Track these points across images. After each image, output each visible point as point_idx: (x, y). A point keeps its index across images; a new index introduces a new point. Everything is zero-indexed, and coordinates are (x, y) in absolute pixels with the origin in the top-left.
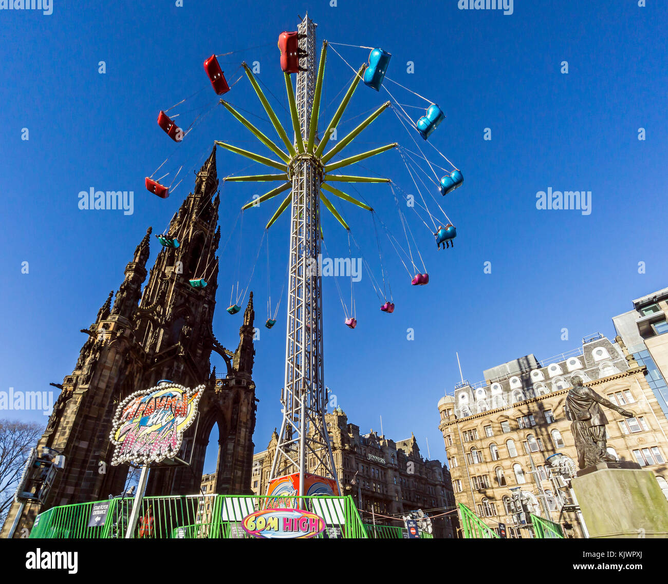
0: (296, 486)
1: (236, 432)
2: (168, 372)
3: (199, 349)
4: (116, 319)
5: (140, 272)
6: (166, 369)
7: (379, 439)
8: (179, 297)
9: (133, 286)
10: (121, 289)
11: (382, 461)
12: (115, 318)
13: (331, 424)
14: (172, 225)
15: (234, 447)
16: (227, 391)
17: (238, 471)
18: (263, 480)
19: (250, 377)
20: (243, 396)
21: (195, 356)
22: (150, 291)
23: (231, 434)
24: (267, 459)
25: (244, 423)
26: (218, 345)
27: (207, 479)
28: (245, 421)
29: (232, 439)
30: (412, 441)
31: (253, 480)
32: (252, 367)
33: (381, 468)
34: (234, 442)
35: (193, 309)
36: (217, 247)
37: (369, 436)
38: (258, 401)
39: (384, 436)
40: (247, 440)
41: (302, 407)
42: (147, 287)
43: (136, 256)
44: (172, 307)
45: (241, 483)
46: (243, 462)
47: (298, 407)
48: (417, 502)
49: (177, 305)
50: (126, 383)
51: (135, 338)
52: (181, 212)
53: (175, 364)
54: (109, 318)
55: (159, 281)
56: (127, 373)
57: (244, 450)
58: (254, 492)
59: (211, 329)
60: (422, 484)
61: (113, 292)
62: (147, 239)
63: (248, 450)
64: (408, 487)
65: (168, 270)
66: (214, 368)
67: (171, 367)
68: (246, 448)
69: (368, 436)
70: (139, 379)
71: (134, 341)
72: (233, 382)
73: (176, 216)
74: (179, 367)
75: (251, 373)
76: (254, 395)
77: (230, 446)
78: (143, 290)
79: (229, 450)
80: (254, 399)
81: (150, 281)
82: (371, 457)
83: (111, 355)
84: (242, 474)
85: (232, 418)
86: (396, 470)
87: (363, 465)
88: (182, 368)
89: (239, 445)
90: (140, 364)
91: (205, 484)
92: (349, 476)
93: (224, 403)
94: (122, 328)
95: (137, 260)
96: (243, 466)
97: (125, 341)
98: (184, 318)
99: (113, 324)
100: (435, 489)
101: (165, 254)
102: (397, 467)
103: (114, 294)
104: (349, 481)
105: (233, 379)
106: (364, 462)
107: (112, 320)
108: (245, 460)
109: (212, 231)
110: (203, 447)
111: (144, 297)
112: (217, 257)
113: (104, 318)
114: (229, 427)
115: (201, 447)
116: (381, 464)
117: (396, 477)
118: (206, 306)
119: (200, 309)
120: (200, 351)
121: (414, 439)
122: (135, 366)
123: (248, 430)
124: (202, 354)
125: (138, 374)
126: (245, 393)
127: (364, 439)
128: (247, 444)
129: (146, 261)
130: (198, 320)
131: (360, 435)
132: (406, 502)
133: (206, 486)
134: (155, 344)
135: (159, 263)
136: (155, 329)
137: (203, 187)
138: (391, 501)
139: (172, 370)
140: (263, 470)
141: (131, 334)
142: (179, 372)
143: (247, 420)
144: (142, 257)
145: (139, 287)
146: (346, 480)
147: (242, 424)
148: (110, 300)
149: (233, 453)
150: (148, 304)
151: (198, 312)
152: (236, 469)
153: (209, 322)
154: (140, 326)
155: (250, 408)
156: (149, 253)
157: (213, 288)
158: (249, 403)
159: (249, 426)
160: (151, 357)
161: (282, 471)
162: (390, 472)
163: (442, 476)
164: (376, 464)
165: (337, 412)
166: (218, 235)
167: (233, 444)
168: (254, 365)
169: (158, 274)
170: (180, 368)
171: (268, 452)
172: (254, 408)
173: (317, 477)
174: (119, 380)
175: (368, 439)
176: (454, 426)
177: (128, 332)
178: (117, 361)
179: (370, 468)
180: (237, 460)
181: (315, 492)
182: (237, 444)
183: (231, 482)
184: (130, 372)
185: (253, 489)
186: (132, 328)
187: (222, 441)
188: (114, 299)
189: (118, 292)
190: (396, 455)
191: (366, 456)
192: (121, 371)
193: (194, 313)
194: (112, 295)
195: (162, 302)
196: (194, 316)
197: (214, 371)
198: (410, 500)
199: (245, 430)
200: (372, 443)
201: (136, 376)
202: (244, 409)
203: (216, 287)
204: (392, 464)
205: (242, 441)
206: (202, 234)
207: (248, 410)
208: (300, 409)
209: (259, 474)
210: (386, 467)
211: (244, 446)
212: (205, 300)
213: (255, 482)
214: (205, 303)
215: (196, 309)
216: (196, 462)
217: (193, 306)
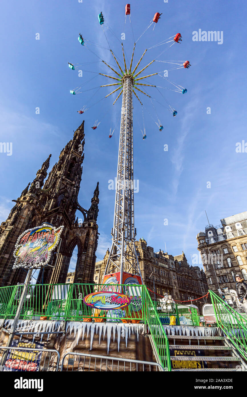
0: (118, 279)
1: (87, 250)
2: (54, 220)
3: (71, 209)
4: (30, 195)
5: (43, 173)
6: (53, 219)
7: (165, 255)
8: (62, 185)
9: (40, 180)
10: (34, 181)
11: (167, 266)
12: (29, 195)
13: (138, 246)
14: (61, 153)
15: (85, 258)
16: (83, 229)
17: (87, 271)
18: (101, 276)
19: (96, 222)
20: (91, 231)
21: (68, 212)
22: (48, 182)
23: (85, 251)
24: (103, 264)
25: (91, 245)
26: (80, 207)
27: (71, 275)
28: (92, 244)
29: (84, 254)
30: (183, 256)
31: (95, 276)
33: (166, 270)
34: (86, 255)
35: (68, 190)
36: (82, 163)
37: (159, 253)
38: (99, 234)
39: (167, 253)
40: (92, 255)
41: (122, 237)
42: (47, 181)
43: (43, 167)
44: (58, 189)
45: (88, 277)
46: (90, 266)
47: (120, 237)
48: (187, 290)
49: (61, 188)
50: (32, 225)
51: (38, 204)
52: (66, 148)
53: (58, 216)
54: (27, 195)
55: (53, 177)
56: (33, 221)
57: (91, 260)
58: (95, 282)
59: (77, 199)
60: (189, 279)
61: (30, 183)
62: (49, 159)
64: (182, 281)
65: (58, 173)
66: (78, 218)
67: (55, 217)
68: (92, 259)
69: (158, 253)
70: (39, 223)
71: (38, 205)
72: (87, 225)
73: (63, 149)
74: (59, 218)
75: (96, 220)
76: (97, 231)
77: (83, 257)
78: (45, 181)
79: (83, 259)
80: (97, 233)
81: (49, 178)
82: (160, 264)
83: (26, 212)
84: (89, 272)
85: (85, 243)
86: (174, 271)
87: (156, 268)
88: (61, 218)
89: (88, 256)
90: (40, 216)
91: (69, 278)
92: (148, 274)
93: (81, 235)
94: (32, 199)
95: (43, 169)
96: (90, 268)
97: (33, 205)
98: (64, 195)
99: (28, 197)
100: (197, 282)
101: (57, 166)
102: (175, 270)
104: (148, 277)
105: (86, 223)
106: (156, 267)
107: (28, 195)
108: (91, 265)
109: (80, 156)
110: (69, 257)
111: (45, 185)
112: (82, 167)
113: (25, 195)
114: (83, 248)
116: (166, 268)
117: (174, 275)
118: (75, 189)
119: (72, 190)
120: (71, 210)
121: (184, 255)
122: (37, 217)
123: (93, 249)
124: (72, 211)
125: (38, 221)
126: (93, 230)
127: (156, 254)
128: (92, 257)
129: (47, 169)
130: (71, 195)
131: (154, 252)
132: (181, 289)
133: (70, 278)
134: (49, 206)
135: (53, 170)
136: (49, 199)
137: (77, 137)
138: (172, 289)
139: (56, 219)
140: (101, 270)
141: (37, 202)
142: (59, 220)
143: (93, 244)
144: (45, 167)
145: (43, 180)
146: (146, 276)
147: (90, 246)
148: (28, 186)
149: (85, 261)
150: (46, 188)
151: (71, 192)
153: (76, 196)
154: (41, 198)
156: (49, 165)
157: (79, 180)
158: (94, 235)
159: (94, 247)
160: (45, 213)
161: (111, 271)
162: (172, 273)
163: (201, 275)
164: (163, 268)
165: (141, 240)
166: (83, 157)
167: (85, 256)
168: (98, 217)
169: (53, 175)
170: (60, 218)
171: (104, 261)
172: (97, 237)
173: (130, 274)
174: (29, 224)
175: (158, 255)
176: (206, 248)
177: (35, 201)
178: (28, 215)
179: (160, 270)
180: (87, 265)
181: (129, 282)
182: (87, 256)
183: (83, 277)
184: (34, 220)
186: (38, 199)
187: (79, 255)
188: (30, 186)
189: (32, 183)
190: (174, 263)
191: (158, 264)
192: (30, 219)
194: (29, 184)
195: (54, 186)
196: (68, 193)
197: (77, 219)
198: (183, 288)
199: (91, 249)
200: (160, 257)
201: (37, 222)
202: (92, 238)
203: (81, 180)
204: (172, 268)
205: (90, 254)
206: (75, 157)
207: (94, 239)
208: (121, 238)
209: (98, 272)
210: (169, 270)
211: (91, 258)
212: (75, 186)
213: (96, 277)
214: (74, 187)
215: (70, 190)
216: (64, 266)
217: (68, 189)
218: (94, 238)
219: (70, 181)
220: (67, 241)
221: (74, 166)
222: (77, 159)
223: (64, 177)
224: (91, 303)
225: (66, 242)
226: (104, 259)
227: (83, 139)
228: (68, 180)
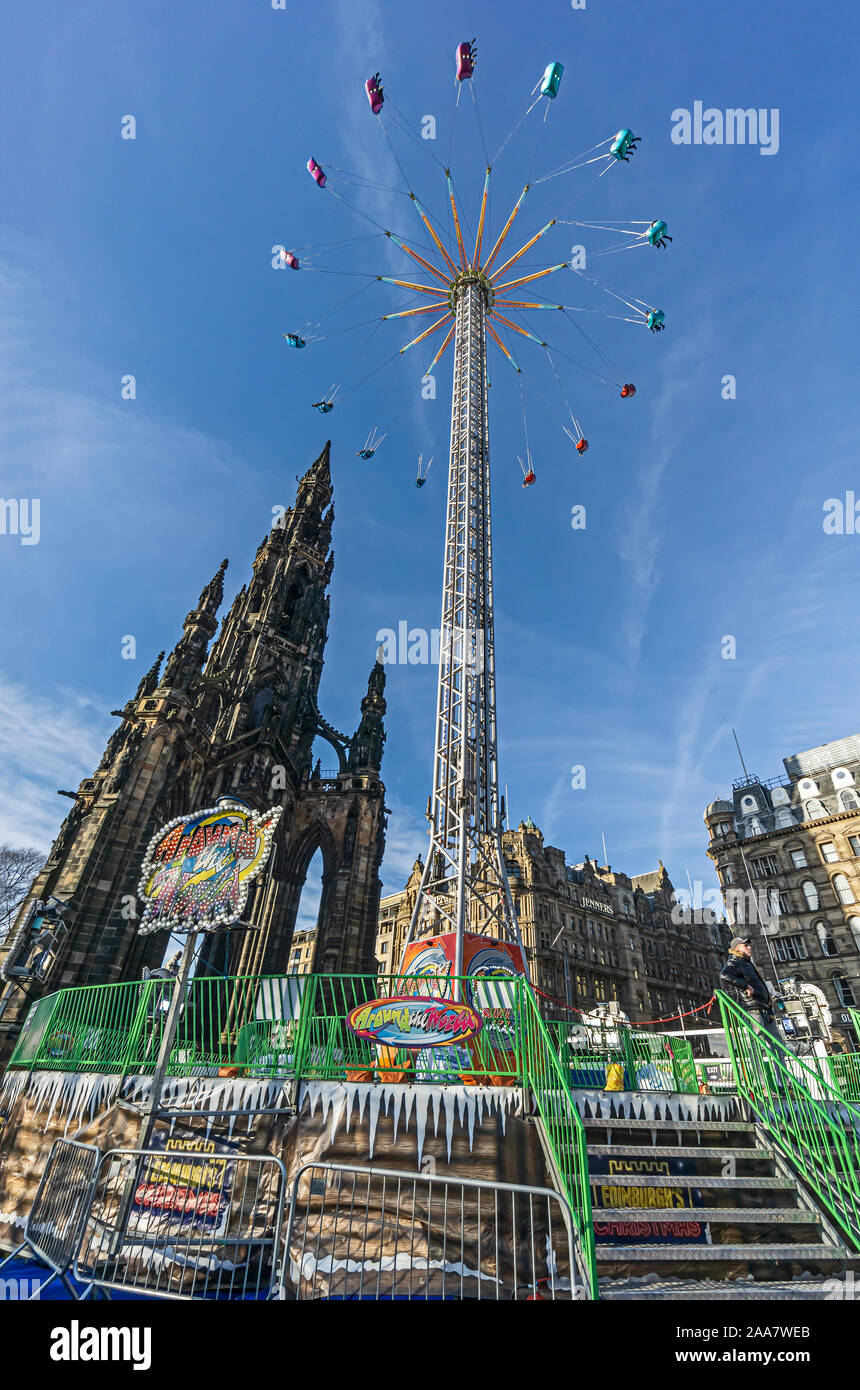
0: (449, 954)
1: (352, 863)
2: (244, 770)
3: (297, 734)
4: (167, 694)
5: (206, 623)
6: (240, 766)
7: (602, 872)
8: (266, 657)
9: (195, 645)
10: (176, 649)
11: (608, 909)
12: (164, 693)
13: (515, 847)
14: (259, 553)
15: (348, 887)
16: (338, 797)
17: (354, 928)
18: (397, 941)
19: (377, 775)
20: (364, 804)
21: (288, 745)
22: (221, 650)
23: (346, 867)
24: (405, 905)
25: (366, 848)
26: (326, 726)
27: (302, 939)
28: (367, 845)
29: (344, 874)
30: (662, 876)
31: (379, 940)
32: (380, 760)
33: (606, 921)
34: (348, 880)
35: (287, 675)
36: (328, 582)
37: (582, 867)
38: (390, 812)
39: (610, 867)
40: (370, 876)
41: (461, 825)
42: (216, 644)
43: (204, 601)
44: (254, 672)
45: (358, 948)
46: (363, 912)
47: (453, 826)
48: (674, 981)
49: (262, 668)
50: (176, 788)
51: (194, 720)
52: (274, 535)
53: (256, 757)
54: (156, 693)
55: (236, 634)
56: (179, 774)
57: (365, 894)
58: (380, 961)
59: (315, 702)
60: (682, 949)
61: (163, 653)
62: (220, 576)
63: (371, 893)
64: (657, 954)
65: (253, 618)
66: (319, 762)
67: (248, 762)
68: (369, 890)
69: (580, 867)
70: (197, 783)
71: (193, 726)
72: (348, 785)
73: (266, 540)
74: (261, 762)
75: (378, 768)
76: (383, 803)
77: (342, 886)
78: (210, 649)
79: (340, 891)
80: (383, 809)
81: (222, 635)
82: (586, 902)
83: (155, 747)
84: (361, 931)
85: (346, 841)
86: (632, 925)
87: (574, 915)
88: (267, 764)
89: (355, 883)
90: (201, 760)
91: (299, 947)
92: (548, 935)
93: (333, 817)
94: (175, 706)
95: (203, 608)
96: (361, 919)
97: (179, 725)
98: (274, 688)
99: (162, 701)
100: (706, 959)
101: (246, 595)
102: (636, 921)
103: (166, 656)
104: (548, 943)
105: (349, 778)
106: (575, 912)
107: (161, 695)
108: (366, 909)
109: (322, 560)
110: (296, 887)
111: (212, 659)
112: (328, 596)
113: (148, 693)
114: (340, 855)
115: (293, 888)
116: (606, 914)
117: (633, 937)
118: (308, 668)
119: (299, 674)
120: (297, 738)
121: (665, 873)
122: (193, 762)
123: (371, 860)
124: (300, 742)
125: (196, 775)
126: (368, 801)
127: (574, 873)
128: (369, 883)
129: (217, 608)
130: (295, 690)
131: (567, 865)
132: (653, 981)
133: (300, 950)
134: (226, 728)
135: (236, 610)
136: (226, 705)
137: (309, 498)
138: (626, 979)
139: (251, 768)
140: (398, 924)
141: (188, 714)
142: (262, 770)
143: (371, 843)
144: (211, 603)
145: (205, 645)
146: (543, 941)
147: (363, 851)
148: (158, 664)
149: (346, 897)
150: (217, 668)
151: (295, 678)
152: (351, 925)
153: (312, 693)
154: (203, 702)
155: (375, 824)
156: (222, 596)
157: (320, 641)
158: (374, 817)
159: (373, 853)
160: (217, 748)
161: (430, 928)
162: (624, 929)
163: (719, 935)
164: (597, 914)
165: (525, 828)
166: (330, 564)
167: (346, 882)
168: (384, 756)
169: (235, 625)
170: (263, 764)
171: (405, 895)
172: (383, 823)
173: (486, 939)
174: (166, 785)
175: (581, 872)
176: (735, 851)
177: (184, 712)
178: (164, 756)
179: (586, 922)
180: (354, 909)
181: (482, 965)
182: (353, 881)
183: (342, 946)
184: (184, 772)
185: (379, 957)
186: (192, 706)
187: (328, 880)
188: (165, 664)
189: (172, 654)
190: (631, 899)
191: (578, 903)
192: (170, 771)
193: (288, 680)
194: (161, 657)
195: (240, 663)
196: (287, 684)
197: (318, 767)
198: (661, 978)
199: (366, 859)
200: (585, 880)
201: (193, 779)
202: (366, 826)
203: (325, 639)
204: (624, 914)
205: (362, 877)
206: (306, 563)
207: (372, 827)
209: (390, 930)
210: (615, 921)
211: (365, 886)
212: (307, 659)
213: (383, 944)
214: (306, 664)
215: (292, 674)
216: (283, 912)
217: (287, 669)
218: (374, 825)
219: (289, 644)
220: (288, 836)
221: (302, 595)
222: (311, 571)
223: (271, 633)
224: (367, 1029)
226: (407, 887)
227: (330, 505)
228: (285, 642)
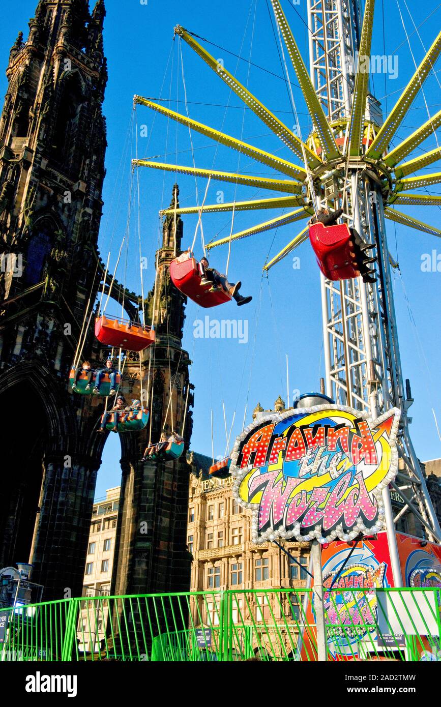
15: (156, 472)
17: (163, 518)
19: (180, 344)
20: (169, 379)
21: (73, 305)
26: (114, 283)
32: (182, 325)
45: (169, 541)
46: (172, 501)
53: (39, 319)
57: (174, 480)
67: (30, 325)
68: (178, 476)
74: (45, 325)
75: (180, 335)
76: (188, 376)
77: (149, 471)
79: (148, 478)
80: (188, 384)
84: (171, 522)
88: (52, 326)
89: (162, 468)
98: (49, 234)
110: (91, 472)
115: (88, 473)
118: (88, 210)
119: (79, 218)
120: (81, 297)
126: (172, 374)
128: (177, 469)
130: (75, 237)
142: (47, 334)
149: (155, 484)
151: (74, 223)
152: (161, 515)
158: (179, 392)
167: (155, 467)
170: (47, 327)
172: (189, 401)
180: (162, 497)
193: (65, 224)
196: (65, 229)
202: (171, 402)
203: (103, 173)
206: (77, 72)
211: (173, 472)
212: (87, 200)
214: (86, 205)
215: (69, 217)
216: (78, 501)
217: (63, 211)
219: (65, 179)
220: (79, 413)
221: (74, 115)
222: (83, 83)
223: (44, 163)
225: (76, 416)
228: (60, 176)
